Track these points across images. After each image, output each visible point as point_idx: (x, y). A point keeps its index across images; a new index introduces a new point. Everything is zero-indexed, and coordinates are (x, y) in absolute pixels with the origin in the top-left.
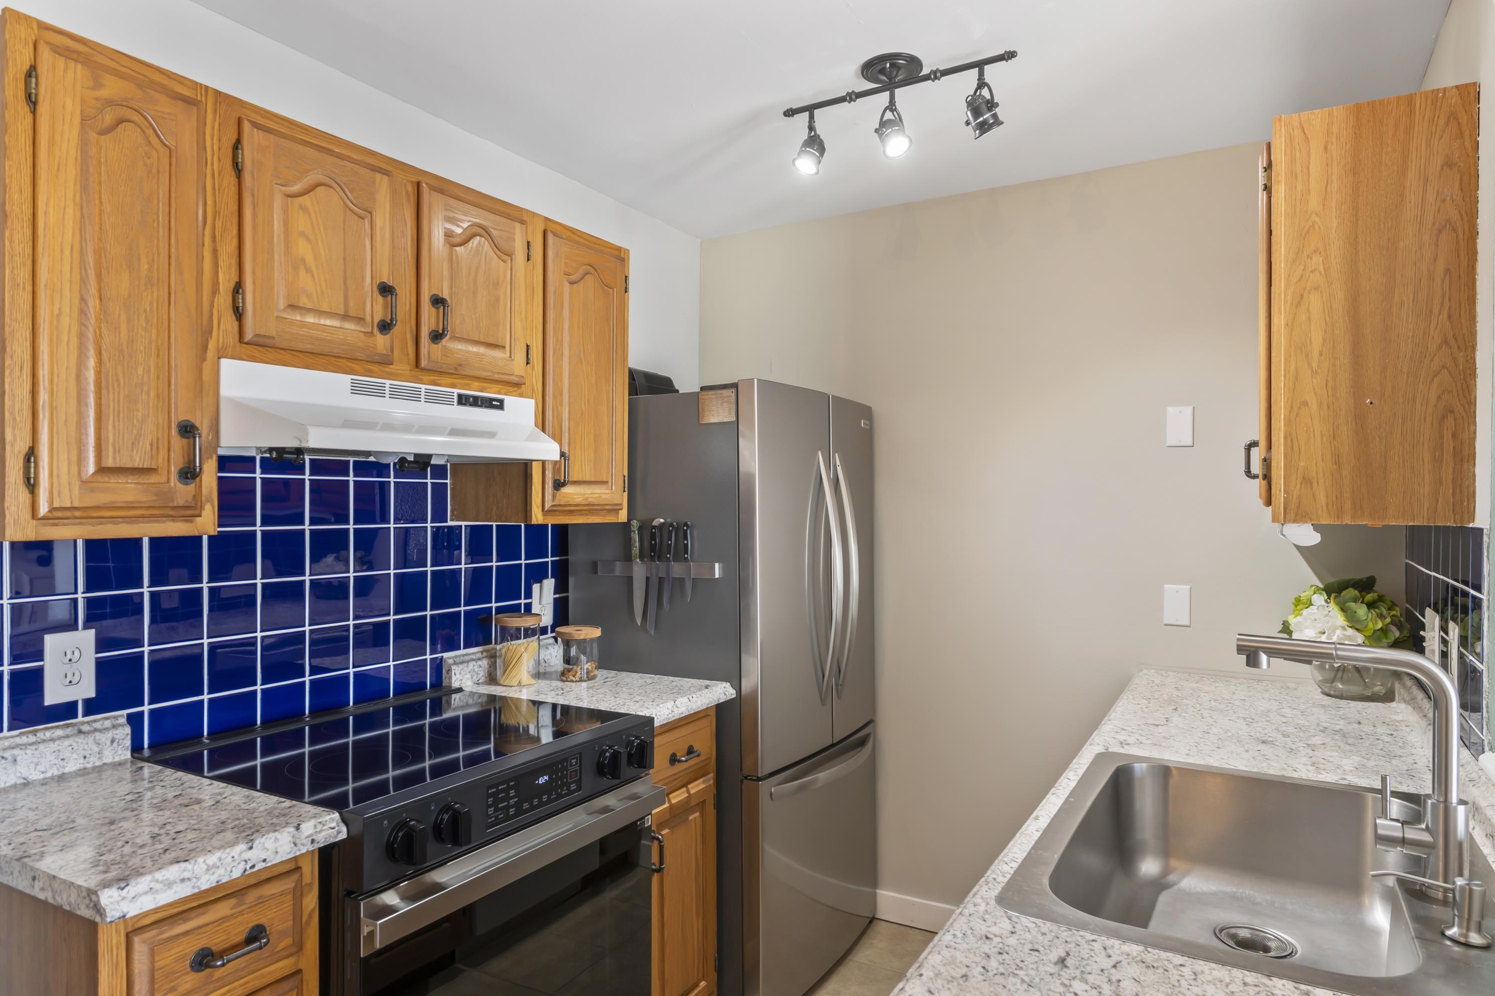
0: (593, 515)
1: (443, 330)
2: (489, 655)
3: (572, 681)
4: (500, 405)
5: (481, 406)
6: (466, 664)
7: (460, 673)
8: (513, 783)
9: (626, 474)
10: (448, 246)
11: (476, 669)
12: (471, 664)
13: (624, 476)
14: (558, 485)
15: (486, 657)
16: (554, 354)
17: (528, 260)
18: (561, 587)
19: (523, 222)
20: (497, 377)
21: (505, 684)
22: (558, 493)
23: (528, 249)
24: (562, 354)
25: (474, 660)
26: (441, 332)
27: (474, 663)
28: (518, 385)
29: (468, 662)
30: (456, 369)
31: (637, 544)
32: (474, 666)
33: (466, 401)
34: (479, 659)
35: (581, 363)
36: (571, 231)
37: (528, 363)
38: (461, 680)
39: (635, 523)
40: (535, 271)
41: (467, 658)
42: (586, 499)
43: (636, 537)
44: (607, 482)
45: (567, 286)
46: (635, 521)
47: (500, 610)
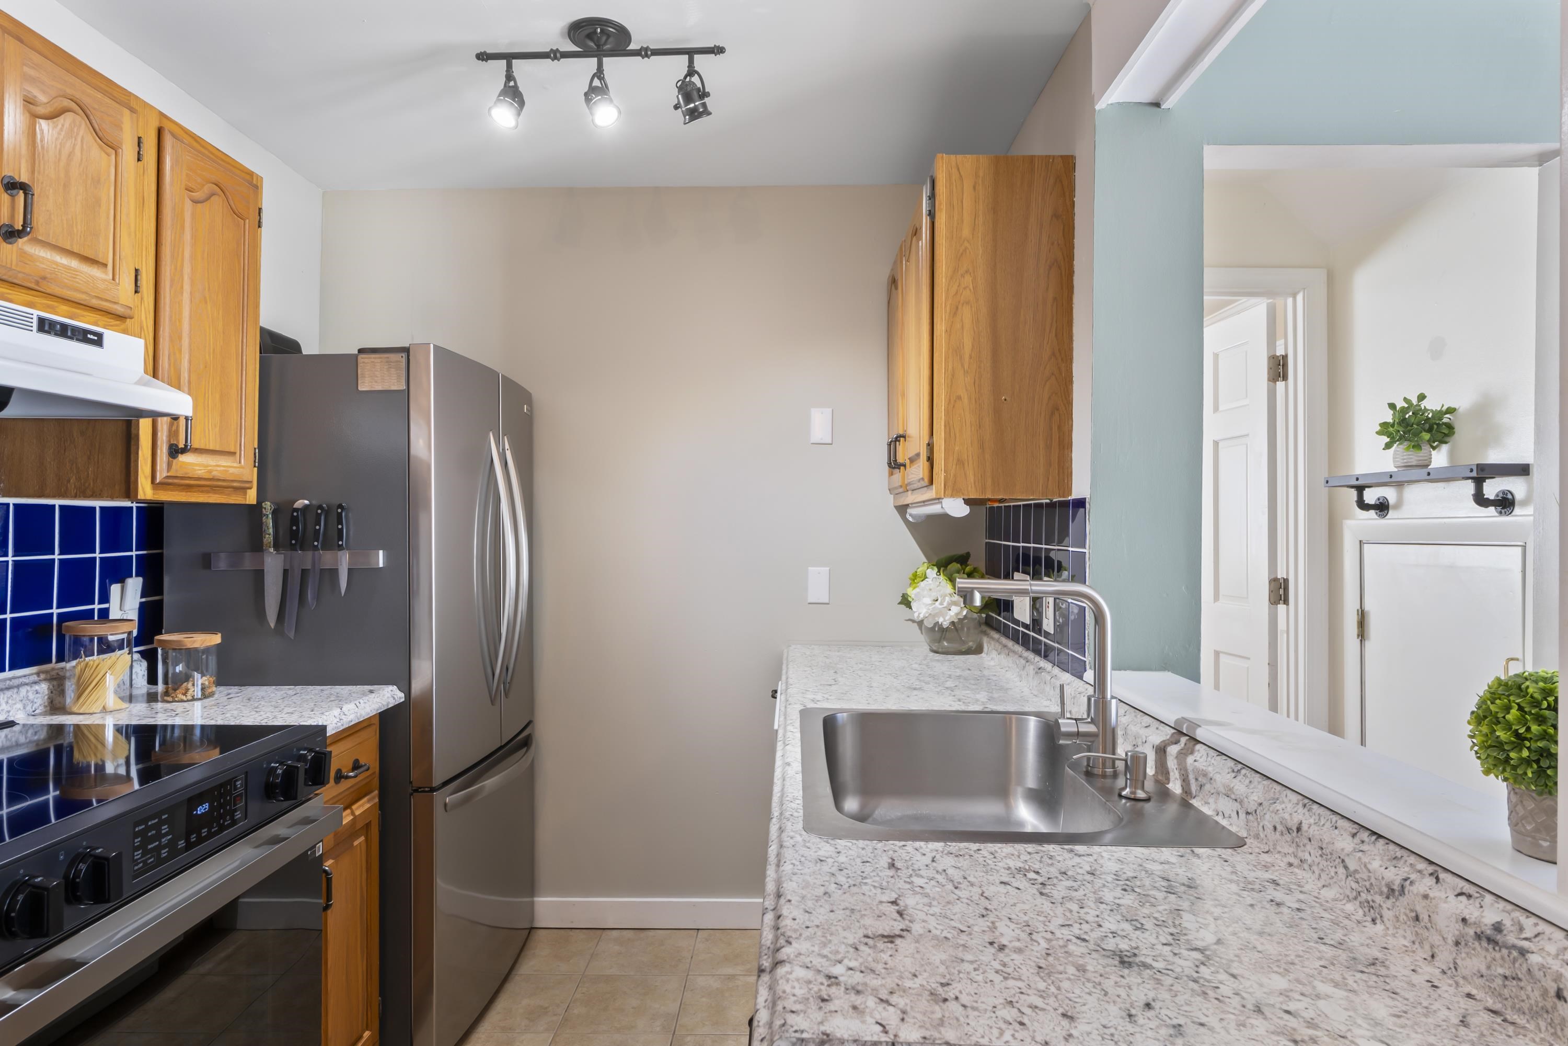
0: (215, 493)
1: (24, 226)
2: (48, 677)
3: (182, 701)
4: (98, 341)
5: (71, 338)
6: (15, 690)
7: (7, 703)
8: (166, 816)
9: (256, 446)
10: (28, 115)
11: (31, 696)
12: (23, 690)
13: (255, 449)
14: (175, 451)
15: (45, 680)
16: (171, 286)
17: (139, 160)
18: (153, 587)
19: (132, 110)
20: (95, 302)
21: (81, 711)
22: (175, 461)
23: (139, 146)
24: (182, 287)
25: (27, 684)
26: (20, 228)
27: (28, 688)
28: (121, 318)
29: (18, 687)
30: (37, 283)
31: (271, 531)
32: (27, 691)
33: (50, 328)
34: (35, 683)
35: (206, 303)
36: (193, 138)
37: (136, 292)
38: (9, 712)
39: (268, 506)
40: (146, 177)
41: (16, 682)
42: (210, 472)
43: (269, 522)
44: (234, 453)
45: (188, 204)
46: (269, 503)
47: (62, 618)
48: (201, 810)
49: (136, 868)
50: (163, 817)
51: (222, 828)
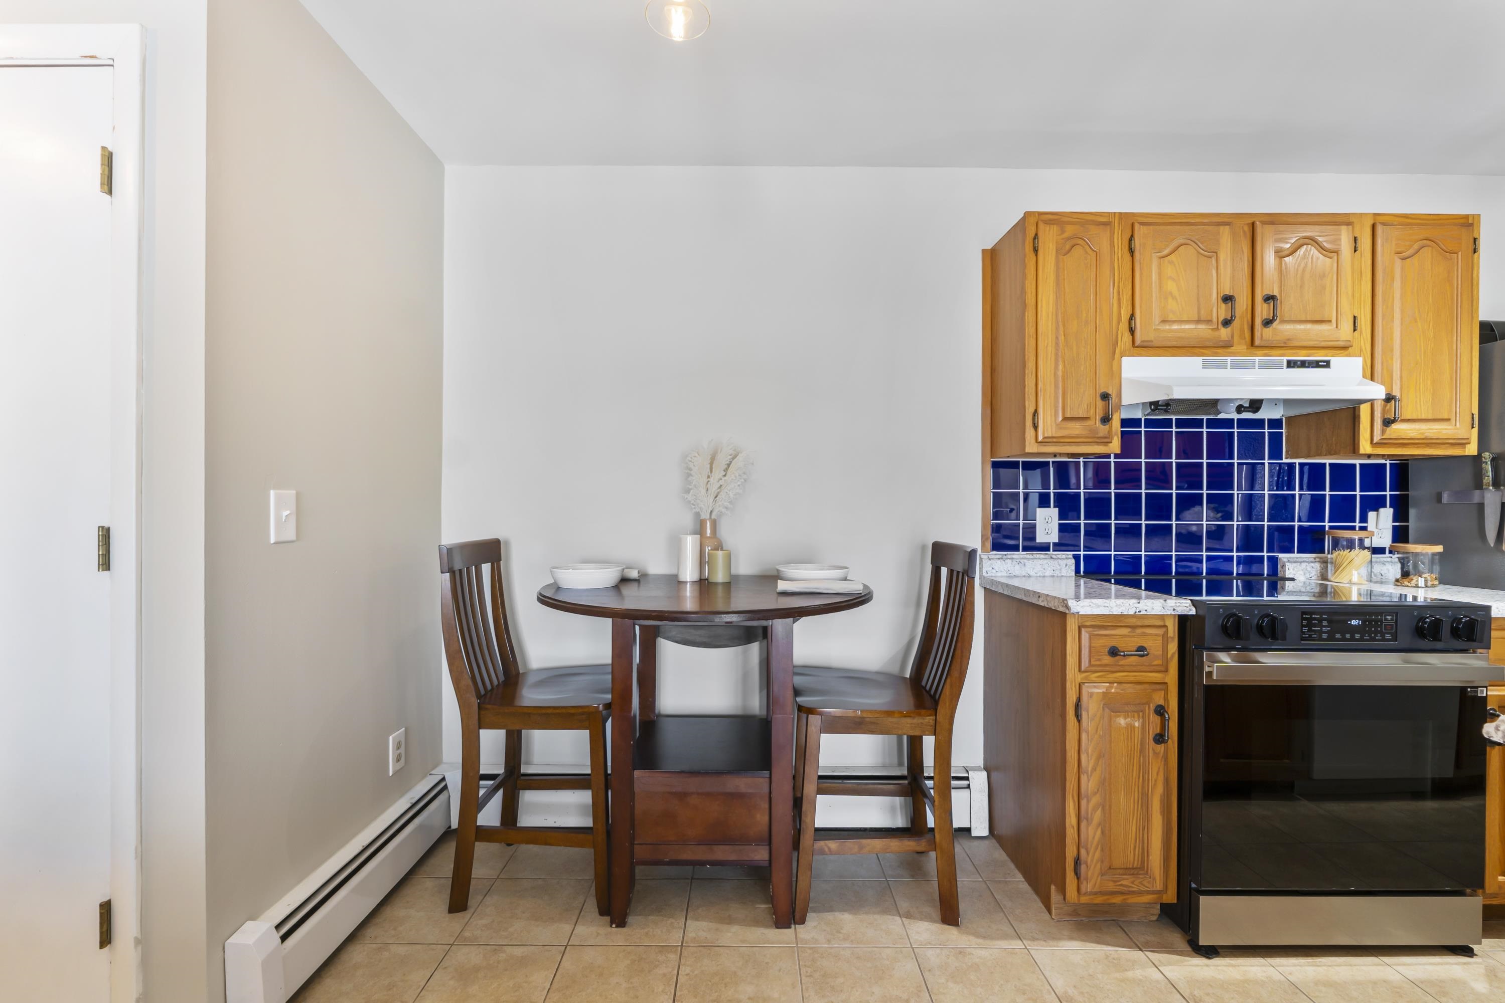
0: (1430, 448)
1: (1273, 317)
2: (1321, 560)
3: (1408, 586)
4: (1327, 364)
5: (1308, 367)
6: (1299, 564)
7: (1294, 569)
9: (1476, 411)
10: (1278, 259)
11: (1309, 569)
12: (1304, 565)
13: (1473, 414)
14: (1387, 423)
15: (1319, 562)
16: (1383, 319)
17: (1355, 251)
18: (1401, 514)
19: (1349, 224)
20: (1323, 344)
21: (1336, 581)
22: (1388, 429)
23: (1355, 242)
24: (1393, 317)
25: (1306, 562)
26: (1271, 318)
27: (1307, 564)
28: (1345, 348)
29: (1301, 562)
30: (1285, 343)
31: (1490, 474)
32: (1306, 566)
33: (1294, 365)
34: (1312, 562)
35: (1416, 322)
36: (1405, 217)
37: (1355, 330)
38: (1295, 574)
39: (1487, 456)
40: (1363, 259)
41: (1300, 560)
42: (1423, 434)
43: (1488, 468)
44: (1448, 420)
45: (1398, 263)
46: (1488, 454)
47: (1331, 528)
48: (1354, 622)
49: (1304, 636)
50: (1324, 616)
51: (1374, 640)
